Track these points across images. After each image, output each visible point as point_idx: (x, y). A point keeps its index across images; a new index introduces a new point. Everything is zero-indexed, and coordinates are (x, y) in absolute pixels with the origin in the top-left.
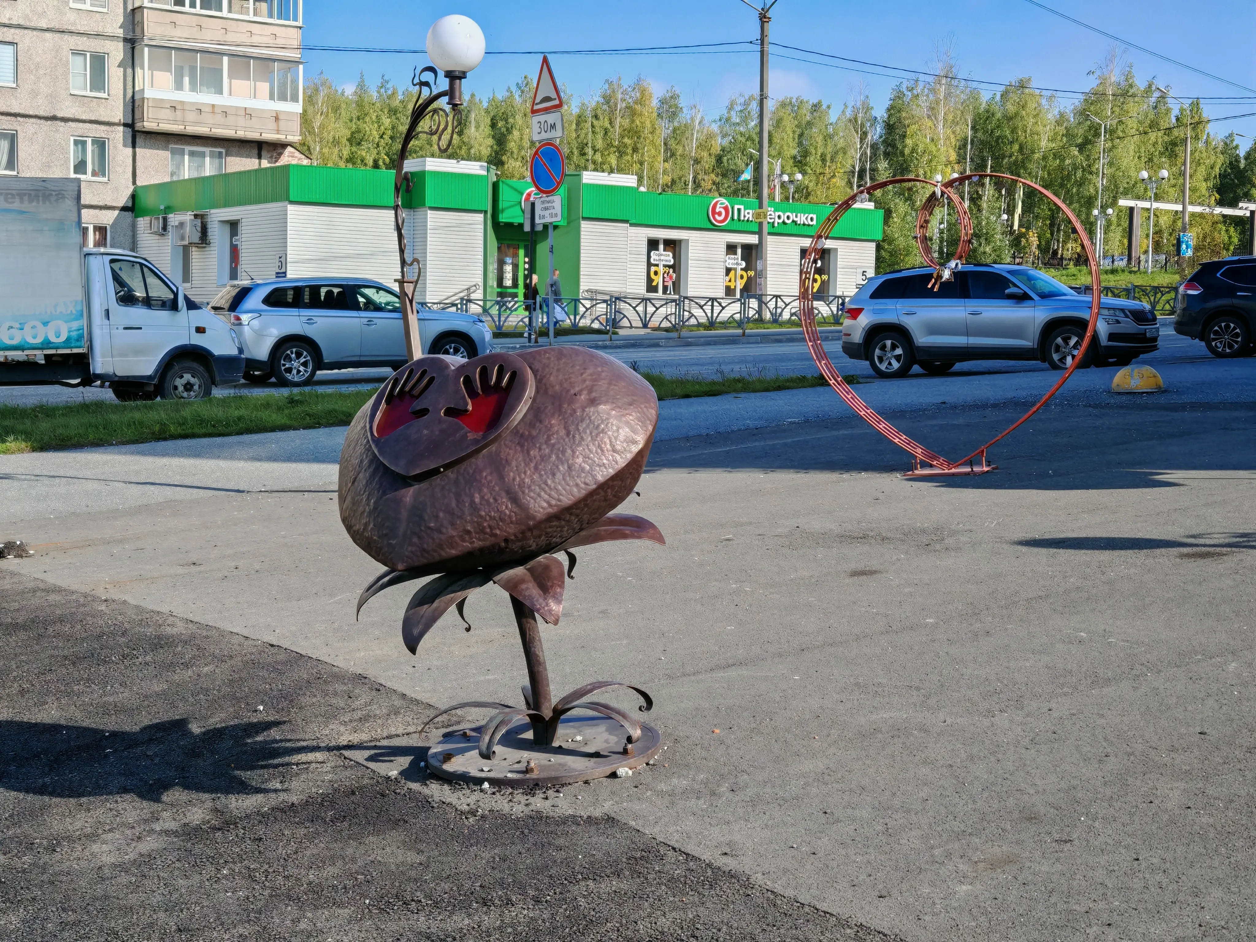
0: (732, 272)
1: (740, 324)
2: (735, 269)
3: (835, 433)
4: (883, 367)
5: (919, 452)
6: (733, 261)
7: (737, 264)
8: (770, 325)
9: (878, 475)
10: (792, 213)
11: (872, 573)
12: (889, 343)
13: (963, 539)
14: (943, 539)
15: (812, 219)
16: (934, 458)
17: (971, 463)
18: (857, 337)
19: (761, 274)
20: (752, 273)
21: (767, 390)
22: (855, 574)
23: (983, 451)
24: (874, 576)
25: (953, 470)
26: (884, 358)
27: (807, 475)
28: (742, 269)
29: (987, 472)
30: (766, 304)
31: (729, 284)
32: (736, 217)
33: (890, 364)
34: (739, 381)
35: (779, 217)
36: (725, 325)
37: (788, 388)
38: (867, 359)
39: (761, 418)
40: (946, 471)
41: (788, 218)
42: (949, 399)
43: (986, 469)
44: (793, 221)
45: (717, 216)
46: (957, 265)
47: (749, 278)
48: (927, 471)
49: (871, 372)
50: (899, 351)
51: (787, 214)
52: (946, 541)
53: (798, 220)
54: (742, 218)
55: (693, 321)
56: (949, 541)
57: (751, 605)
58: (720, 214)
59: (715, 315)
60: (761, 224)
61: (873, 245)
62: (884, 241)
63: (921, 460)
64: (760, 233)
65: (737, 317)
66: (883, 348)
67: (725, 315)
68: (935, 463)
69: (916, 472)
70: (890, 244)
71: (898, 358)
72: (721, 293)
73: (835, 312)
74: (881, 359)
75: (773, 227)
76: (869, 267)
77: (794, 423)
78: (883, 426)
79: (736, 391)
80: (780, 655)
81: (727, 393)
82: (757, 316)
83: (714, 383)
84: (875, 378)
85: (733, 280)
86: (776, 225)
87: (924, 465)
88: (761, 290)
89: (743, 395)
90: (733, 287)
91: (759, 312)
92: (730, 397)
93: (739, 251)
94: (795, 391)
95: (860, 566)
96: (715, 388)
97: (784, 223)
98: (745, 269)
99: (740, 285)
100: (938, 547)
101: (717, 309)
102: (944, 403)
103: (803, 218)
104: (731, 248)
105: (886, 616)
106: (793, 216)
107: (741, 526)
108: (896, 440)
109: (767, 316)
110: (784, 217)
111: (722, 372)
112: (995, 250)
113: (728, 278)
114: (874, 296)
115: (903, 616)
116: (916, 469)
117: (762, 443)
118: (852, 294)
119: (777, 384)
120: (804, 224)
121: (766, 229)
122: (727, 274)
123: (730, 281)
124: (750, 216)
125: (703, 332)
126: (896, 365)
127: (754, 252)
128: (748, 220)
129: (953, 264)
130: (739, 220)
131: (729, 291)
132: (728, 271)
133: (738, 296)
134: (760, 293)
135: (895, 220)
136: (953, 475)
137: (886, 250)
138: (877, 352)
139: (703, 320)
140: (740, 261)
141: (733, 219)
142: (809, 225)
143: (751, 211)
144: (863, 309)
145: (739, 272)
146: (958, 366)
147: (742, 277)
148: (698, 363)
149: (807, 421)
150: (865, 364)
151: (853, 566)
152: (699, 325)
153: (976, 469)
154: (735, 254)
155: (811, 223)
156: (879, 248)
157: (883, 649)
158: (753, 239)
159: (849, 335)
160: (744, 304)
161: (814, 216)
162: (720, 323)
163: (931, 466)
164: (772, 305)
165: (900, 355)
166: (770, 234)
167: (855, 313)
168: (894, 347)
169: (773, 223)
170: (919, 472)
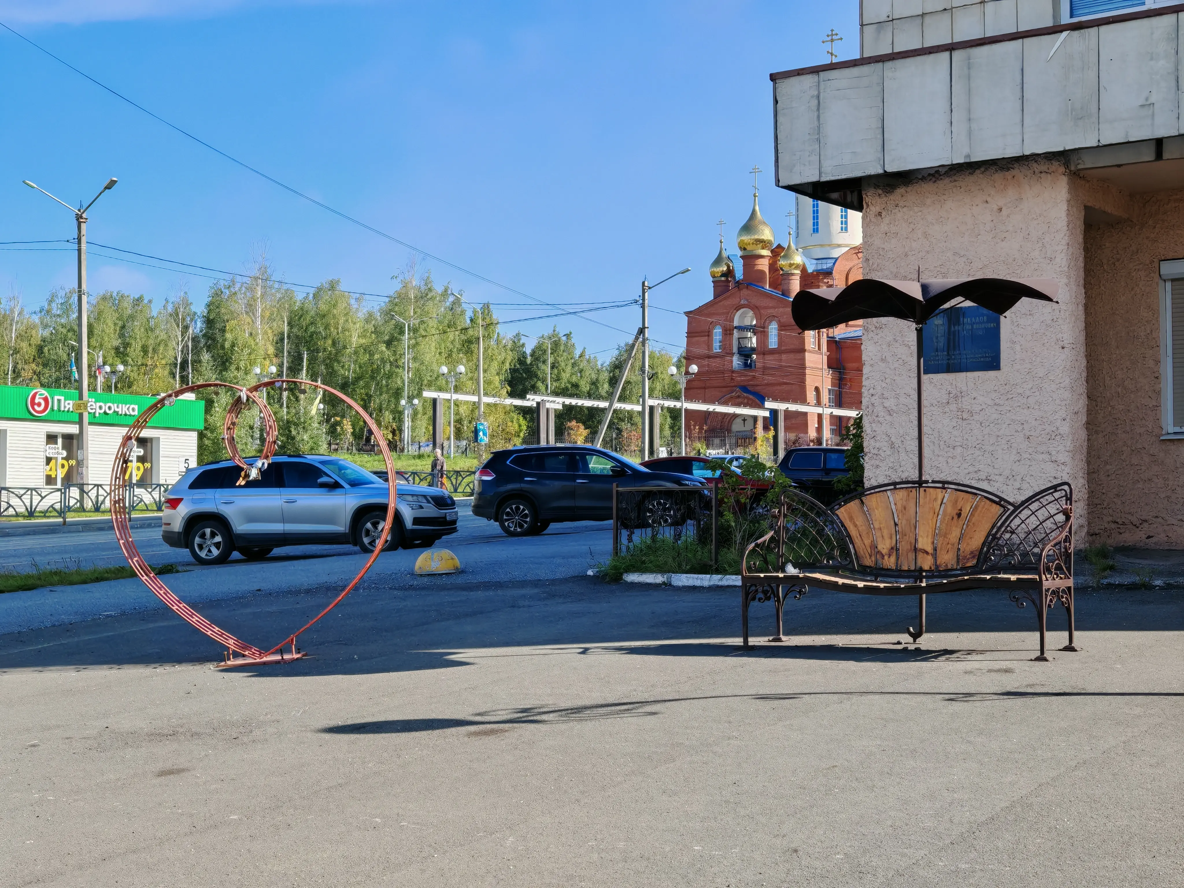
0: (53, 463)
1: (61, 513)
2: (56, 459)
3: (151, 625)
4: (203, 554)
5: (231, 643)
6: (54, 451)
7: (58, 453)
8: (92, 514)
9: (191, 668)
10: (113, 403)
11: (179, 771)
12: (208, 531)
13: (271, 730)
14: (251, 732)
15: (133, 410)
16: (245, 648)
17: (281, 652)
18: (177, 526)
19: (80, 463)
20: (73, 462)
21: (85, 582)
22: (163, 773)
23: (292, 640)
24: (181, 775)
25: (264, 659)
26: (204, 546)
27: (121, 671)
28: (63, 458)
29: (297, 659)
30: (87, 494)
31: (50, 473)
32: (56, 408)
33: (210, 551)
34: (56, 573)
36: (45, 514)
37: (107, 579)
38: (187, 547)
39: (76, 613)
40: (258, 660)
41: (110, 408)
42: (265, 586)
43: (296, 656)
44: (115, 411)
45: (36, 407)
46: (263, 464)
47: (71, 467)
48: (240, 661)
49: (192, 559)
50: (218, 539)
51: (108, 405)
52: (254, 733)
53: (119, 410)
54: (62, 409)
55: (11, 511)
56: (257, 733)
57: (53, 815)
58: (39, 405)
59: (34, 505)
60: (81, 416)
61: (195, 435)
62: (206, 429)
63: (234, 651)
64: (80, 423)
65: (57, 506)
66: (203, 536)
67: (45, 505)
68: (246, 653)
69: (229, 663)
70: (212, 432)
71: (217, 545)
72: (40, 482)
73: (158, 500)
74: (201, 547)
75: (95, 417)
76: (191, 456)
77: (111, 616)
78: (196, 619)
79: (52, 584)
80: (80, 868)
81: (42, 586)
82: (78, 504)
83: (29, 577)
84: (197, 565)
85: (54, 469)
86: (97, 415)
87: (236, 655)
88: (82, 478)
89: (59, 588)
90: (53, 476)
91: (81, 501)
92: (45, 591)
93: (60, 441)
94: (113, 583)
95: (168, 765)
96: (30, 582)
97: (105, 413)
98: (67, 459)
99: (61, 474)
100: (245, 739)
101: (36, 499)
102: (259, 590)
103: (125, 409)
104: (51, 438)
105: (191, 816)
106: (114, 407)
107: (49, 730)
108: (209, 633)
109: (89, 504)
110: (105, 408)
111: (35, 565)
112: (313, 438)
113: (48, 468)
114: (192, 486)
115: (208, 815)
116: (229, 659)
117: (76, 639)
118: (174, 482)
119: (96, 575)
120: (126, 415)
121: (86, 418)
122: (48, 463)
123: (51, 470)
124: (71, 406)
125: (21, 520)
126: (215, 552)
127: (75, 442)
128: (68, 411)
129: (259, 464)
130: (59, 410)
131: (50, 480)
132: (49, 460)
133: (59, 486)
134: (81, 482)
135: (217, 409)
136: (264, 663)
137: (208, 439)
138: (197, 540)
139: (22, 510)
140: (60, 451)
141: (52, 410)
142: (130, 415)
143: (71, 402)
144: (181, 500)
145: (60, 461)
146: (277, 551)
147: (63, 466)
148: (16, 555)
149: (123, 613)
150: (186, 551)
151: (160, 766)
152: (17, 515)
153: (287, 657)
154: (56, 443)
155: (133, 413)
156: (201, 436)
157: (185, 852)
158: (74, 429)
159: (169, 524)
160: (65, 493)
161: (136, 407)
162: (41, 512)
163: (244, 656)
164: (93, 494)
165: (220, 543)
166: (90, 424)
167: (174, 503)
168: (213, 535)
169: (95, 413)
170: (232, 662)
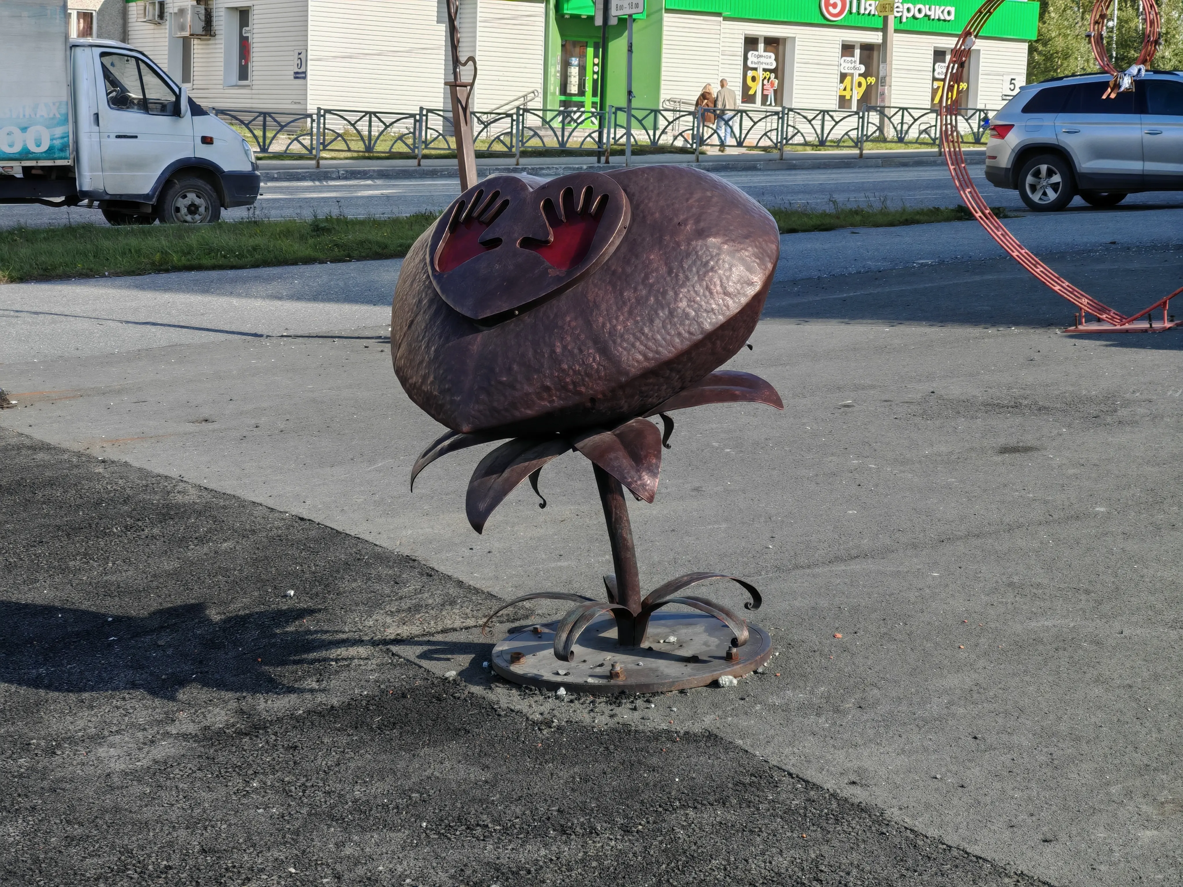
0: (848, 79)
1: (858, 143)
2: (852, 75)
3: (978, 278)
4: (1036, 198)
5: (1084, 302)
6: (849, 65)
7: (855, 68)
8: (893, 145)
9: (1032, 331)
10: (925, 5)
11: (1027, 449)
12: (1044, 168)
13: (1141, 411)
14: (1116, 411)
15: (949, 13)
16: (1103, 310)
17: (1150, 318)
18: (1005, 161)
19: (882, 81)
20: (872, 80)
21: (892, 224)
22: (1005, 450)
23: (1165, 303)
24: (1030, 454)
25: (1127, 326)
26: (1038, 187)
27: (944, 329)
28: (860, 75)
29: (1170, 328)
30: (889, 119)
31: (844, 93)
32: (854, 10)
33: (1045, 194)
34: (856, 212)
35: (908, 10)
36: (837, 144)
37: (918, 222)
38: (1016, 188)
39: (885, 259)
40: (1118, 327)
41: (920, 11)
42: (1117, 238)
43: (1168, 325)
44: (926, 15)
45: (831, 8)
46: (1140, 70)
47: (869, 87)
48: (1094, 327)
49: (1021, 204)
50: (1057, 178)
51: (919, 6)
52: (1119, 413)
53: (931, 13)
54: (862, 11)
55: (798, 139)
56: (1123, 413)
57: (876, 486)
58: (835, 6)
59: (826, 132)
60: (886, 19)
61: (1026, 46)
62: (1037, 41)
63: (1087, 313)
64: (884, 30)
65: (853, 134)
66: (1037, 174)
67: (838, 133)
68: (1104, 316)
69: (1080, 327)
70: (1045, 44)
71: (1055, 187)
72: (832, 104)
73: (976, 130)
74: (1033, 188)
75: (901, 22)
76: (1019, 74)
77: (926, 265)
78: (1040, 270)
79: (853, 225)
80: (915, 546)
81: (842, 227)
82: (877, 133)
83: (824, 215)
84: (1024, 211)
85: (848, 88)
86: (904, 20)
87: (1090, 318)
88: (883, 100)
89: (862, 230)
90: (848, 97)
91: (880, 129)
92: (846, 233)
93: (857, 52)
94: (925, 227)
95: (1012, 442)
96: (827, 221)
97: (914, 17)
98: (864, 75)
99: (857, 94)
100: (1109, 419)
101: (829, 124)
102: (1114, 243)
103: (939, 12)
104: (847, 49)
105: (1046, 502)
106: (925, 10)
107: (863, 389)
108: (1057, 288)
109: (890, 133)
110: (914, 11)
111: (835, 202)
113: (842, 86)
114: (1027, 109)
115: (1067, 503)
116: (1081, 323)
117: (887, 289)
118: (999, 107)
119: (904, 217)
120: (939, 20)
121: (892, 24)
122: (842, 81)
123: (845, 89)
124: (873, 8)
125: (809, 151)
126: (1052, 195)
127: (875, 54)
128: (869, 14)
129: (1134, 70)
130: (859, 13)
131: (843, 102)
132: (843, 77)
133: (854, 108)
134: (882, 105)
135: (1053, 15)
136: (1127, 331)
137: (1040, 53)
138: (1030, 179)
139: (811, 138)
140: (858, 64)
141: (851, 12)
142: (945, 20)
143: (873, 3)
144: (1012, 126)
145: (857, 79)
146: (1130, 198)
147: (860, 85)
148: (806, 190)
149: (942, 262)
150: (1015, 194)
151: (1002, 441)
152: (806, 144)
153: (1157, 325)
154: (853, 56)
155: (948, 18)
156: (1032, 50)
157: (1042, 543)
158: (875, 38)
159: (994, 158)
160: (863, 118)
161: (953, 10)
162: (831, 141)
163: (1099, 320)
164: (897, 119)
165: (1058, 183)
166: (896, 31)
167: (1002, 131)
168: (1050, 173)
169: (901, 17)
170: (1084, 327)
